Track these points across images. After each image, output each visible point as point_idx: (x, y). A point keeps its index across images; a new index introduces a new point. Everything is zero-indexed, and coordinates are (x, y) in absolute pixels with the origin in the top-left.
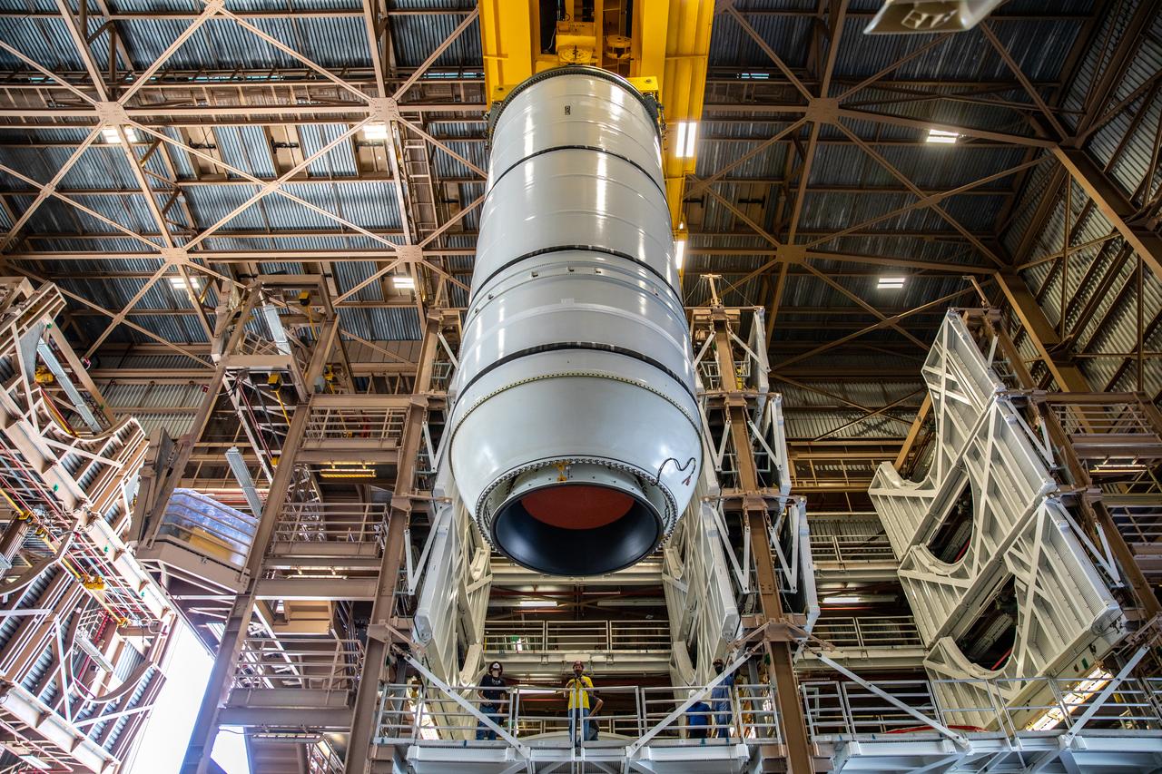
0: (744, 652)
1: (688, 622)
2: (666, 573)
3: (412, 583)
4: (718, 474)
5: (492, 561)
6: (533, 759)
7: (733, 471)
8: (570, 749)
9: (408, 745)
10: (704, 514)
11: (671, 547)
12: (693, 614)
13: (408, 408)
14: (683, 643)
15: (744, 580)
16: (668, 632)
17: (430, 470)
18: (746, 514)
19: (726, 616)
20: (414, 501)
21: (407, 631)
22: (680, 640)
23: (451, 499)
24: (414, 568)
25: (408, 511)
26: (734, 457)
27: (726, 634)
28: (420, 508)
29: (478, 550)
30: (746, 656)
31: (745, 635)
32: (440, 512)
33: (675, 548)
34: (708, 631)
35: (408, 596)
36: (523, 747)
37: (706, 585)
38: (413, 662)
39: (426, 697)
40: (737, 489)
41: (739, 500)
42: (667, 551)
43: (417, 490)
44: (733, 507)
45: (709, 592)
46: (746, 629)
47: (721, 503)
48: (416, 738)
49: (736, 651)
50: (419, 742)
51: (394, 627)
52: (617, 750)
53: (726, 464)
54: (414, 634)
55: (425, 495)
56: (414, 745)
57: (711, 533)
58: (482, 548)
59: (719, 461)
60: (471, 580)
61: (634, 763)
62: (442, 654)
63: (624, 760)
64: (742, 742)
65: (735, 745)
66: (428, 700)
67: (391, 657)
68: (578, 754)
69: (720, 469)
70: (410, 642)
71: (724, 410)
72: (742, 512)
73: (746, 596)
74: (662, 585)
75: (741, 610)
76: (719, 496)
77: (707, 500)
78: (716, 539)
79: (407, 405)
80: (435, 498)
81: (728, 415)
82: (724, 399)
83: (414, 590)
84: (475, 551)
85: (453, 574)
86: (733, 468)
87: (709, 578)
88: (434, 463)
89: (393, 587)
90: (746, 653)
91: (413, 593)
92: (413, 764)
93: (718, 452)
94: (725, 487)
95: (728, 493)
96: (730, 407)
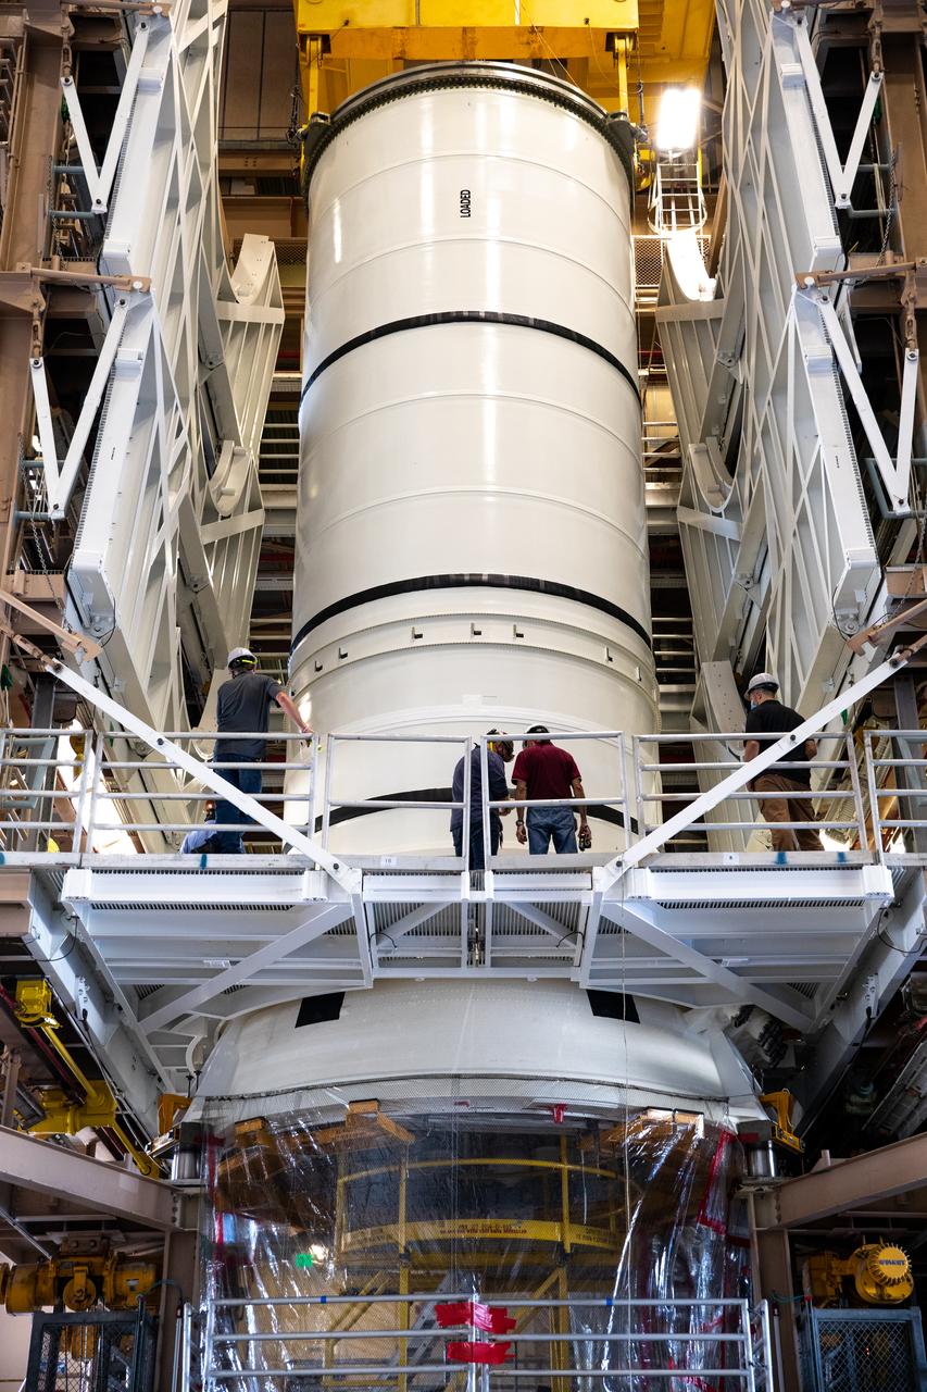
0: (891, 651)
1: (739, 616)
2: (688, 503)
3: (57, 489)
4: (841, 215)
5: (264, 479)
6: (370, 896)
7: (882, 208)
8: (458, 873)
9: (65, 868)
10: (800, 318)
11: (702, 440)
12: (752, 595)
13: (18, 41)
14: (726, 665)
15: (897, 480)
16: (687, 645)
17: (88, 209)
18: (911, 317)
19: (847, 567)
20: (52, 288)
21: (49, 606)
22: (717, 658)
23: (146, 281)
24: (62, 452)
25: (36, 312)
26: (885, 174)
27: (844, 618)
28: (68, 307)
29: (228, 446)
30: (895, 663)
31: (891, 615)
32: (119, 315)
33: (712, 442)
34: (794, 616)
35: (48, 523)
36: (343, 868)
37: (795, 501)
38: (67, 676)
39: (104, 759)
40: (889, 253)
41: (893, 283)
42: (691, 449)
43: (56, 259)
44: (878, 302)
45: (802, 521)
46: (896, 601)
47: (845, 289)
48: (83, 850)
49: (870, 651)
50: (90, 860)
51: (17, 596)
52: (572, 876)
53: (863, 190)
54: (69, 613)
55: (79, 271)
56: (79, 867)
57: (816, 368)
58: (238, 443)
59: (845, 182)
60: (210, 514)
61: (610, 906)
62: (142, 668)
63: (587, 899)
64: (877, 861)
65: (859, 867)
66: (109, 764)
67: (14, 671)
68: (477, 884)
69: (848, 203)
70: (58, 631)
71: (866, 49)
72: (897, 314)
73: (898, 523)
74: (677, 538)
75: (884, 557)
76: (840, 270)
77: (810, 281)
78: (830, 382)
79: (18, 33)
80: (103, 277)
81: (876, 57)
82: (867, 14)
83: (62, 507)
84: (219, 449)
85: (163, 478)
86: (881, 201)
87: (805, 483)
88: (98, 187)
89: (8, 501)
90: (896, 655)
91: (60, 515)
92: (77, 911)
93: (843, 160)
94: (858, 250)
95: (865, 264)
96: (883, 36)
